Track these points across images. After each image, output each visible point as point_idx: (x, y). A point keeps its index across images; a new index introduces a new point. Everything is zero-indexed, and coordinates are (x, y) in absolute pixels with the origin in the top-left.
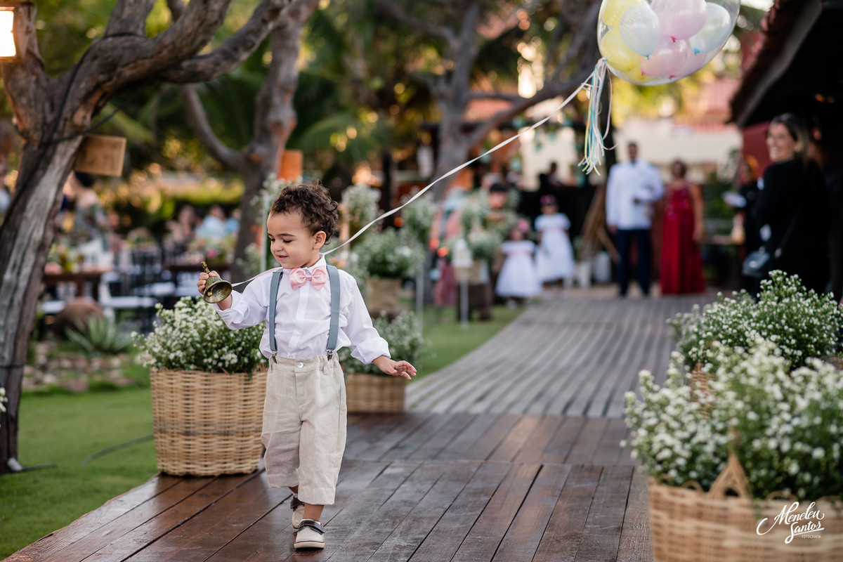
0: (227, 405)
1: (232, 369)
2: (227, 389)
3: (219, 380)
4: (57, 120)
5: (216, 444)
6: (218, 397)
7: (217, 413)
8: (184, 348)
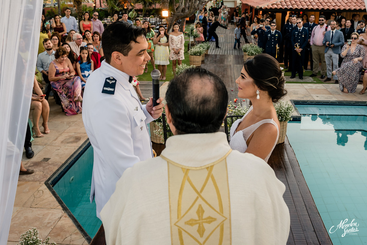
0: (198, 59)
1: (199, 55)
2: (198, 58)
3: (197, 57)
4: (172, 23)
5: (197, 63)
6: (197, 58)
7: (197, 60)
8: (193, 53)
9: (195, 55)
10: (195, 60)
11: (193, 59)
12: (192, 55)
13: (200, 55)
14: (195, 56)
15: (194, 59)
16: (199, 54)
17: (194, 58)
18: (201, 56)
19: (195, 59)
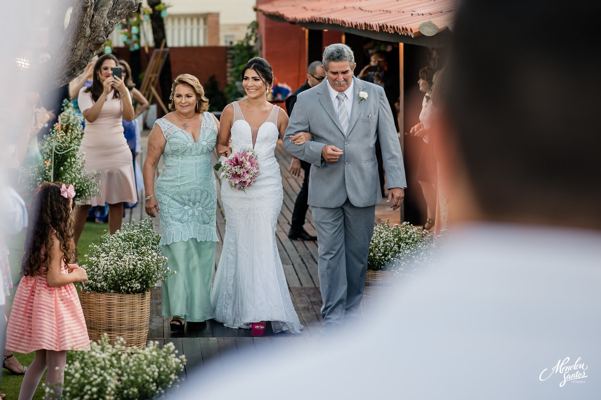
1: (136, 292)
2: (132, 304)
9: (117, 290)
10: (115, 320)
11: (104, 316)
12: (102, 290)
13: (142, 291)
14: (115, 298)
15: (109, 316)
16: (137, 286)
17: (109, 306)
18: (148, 295)
19: (115, 311)
